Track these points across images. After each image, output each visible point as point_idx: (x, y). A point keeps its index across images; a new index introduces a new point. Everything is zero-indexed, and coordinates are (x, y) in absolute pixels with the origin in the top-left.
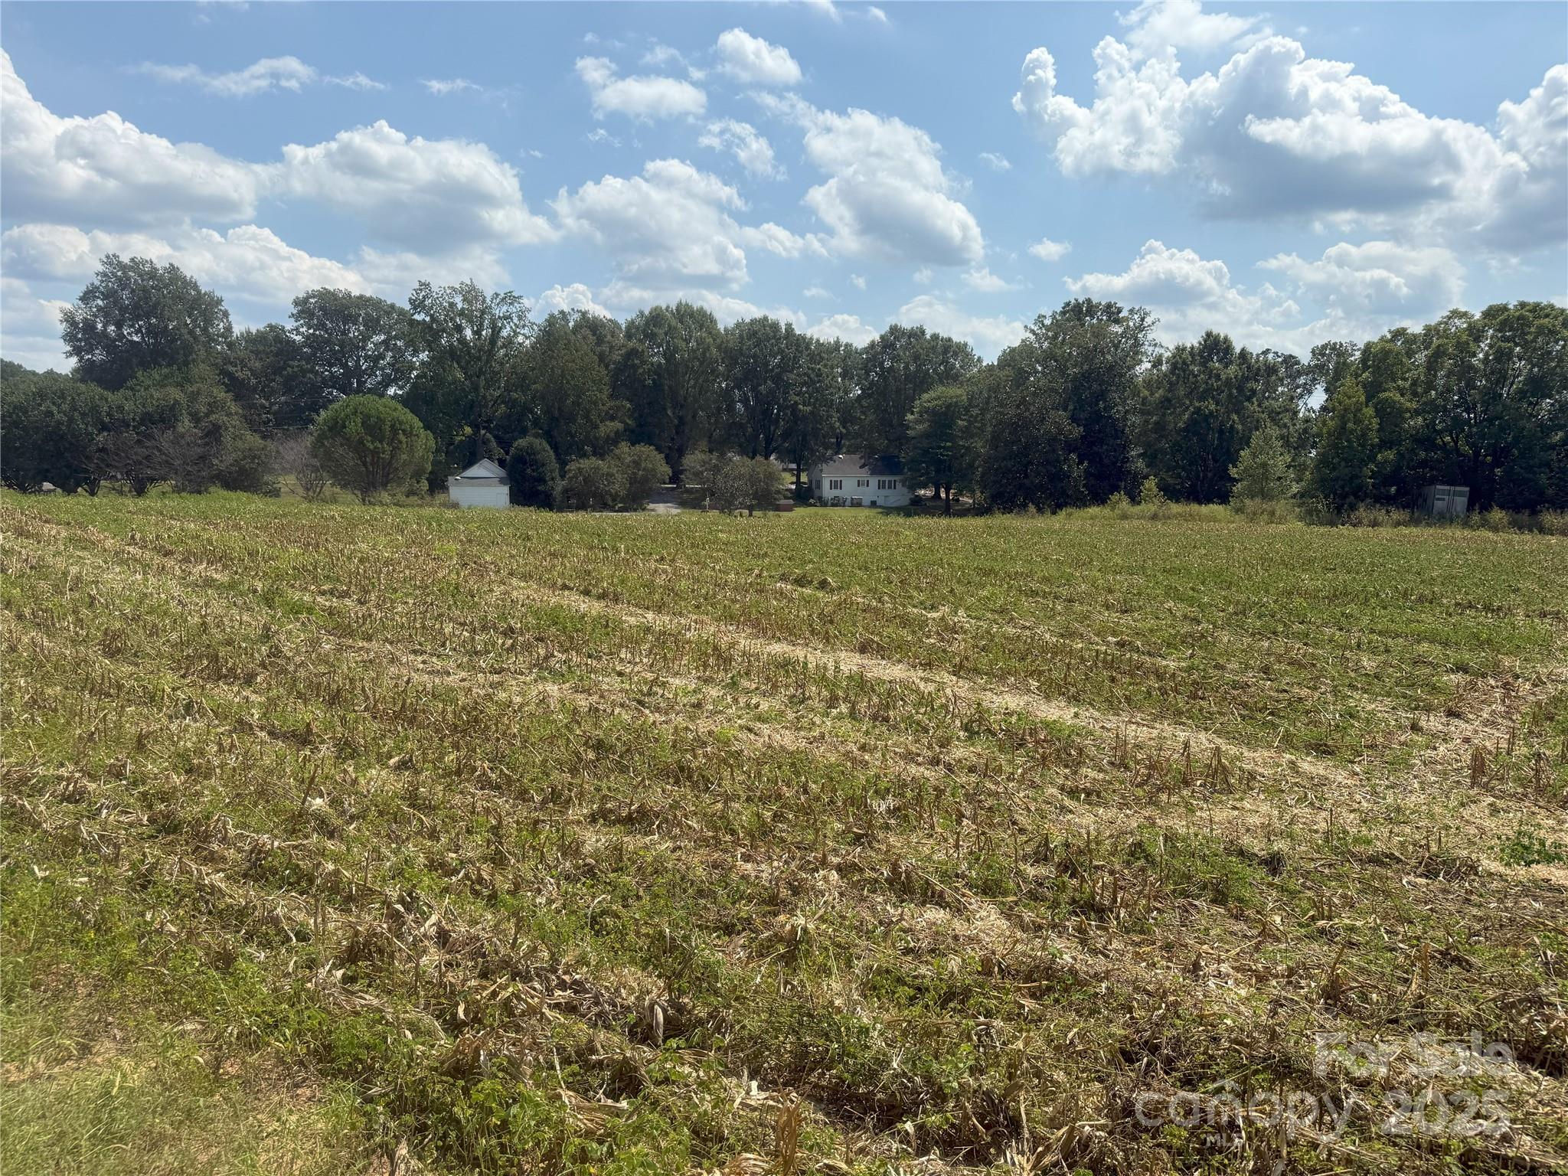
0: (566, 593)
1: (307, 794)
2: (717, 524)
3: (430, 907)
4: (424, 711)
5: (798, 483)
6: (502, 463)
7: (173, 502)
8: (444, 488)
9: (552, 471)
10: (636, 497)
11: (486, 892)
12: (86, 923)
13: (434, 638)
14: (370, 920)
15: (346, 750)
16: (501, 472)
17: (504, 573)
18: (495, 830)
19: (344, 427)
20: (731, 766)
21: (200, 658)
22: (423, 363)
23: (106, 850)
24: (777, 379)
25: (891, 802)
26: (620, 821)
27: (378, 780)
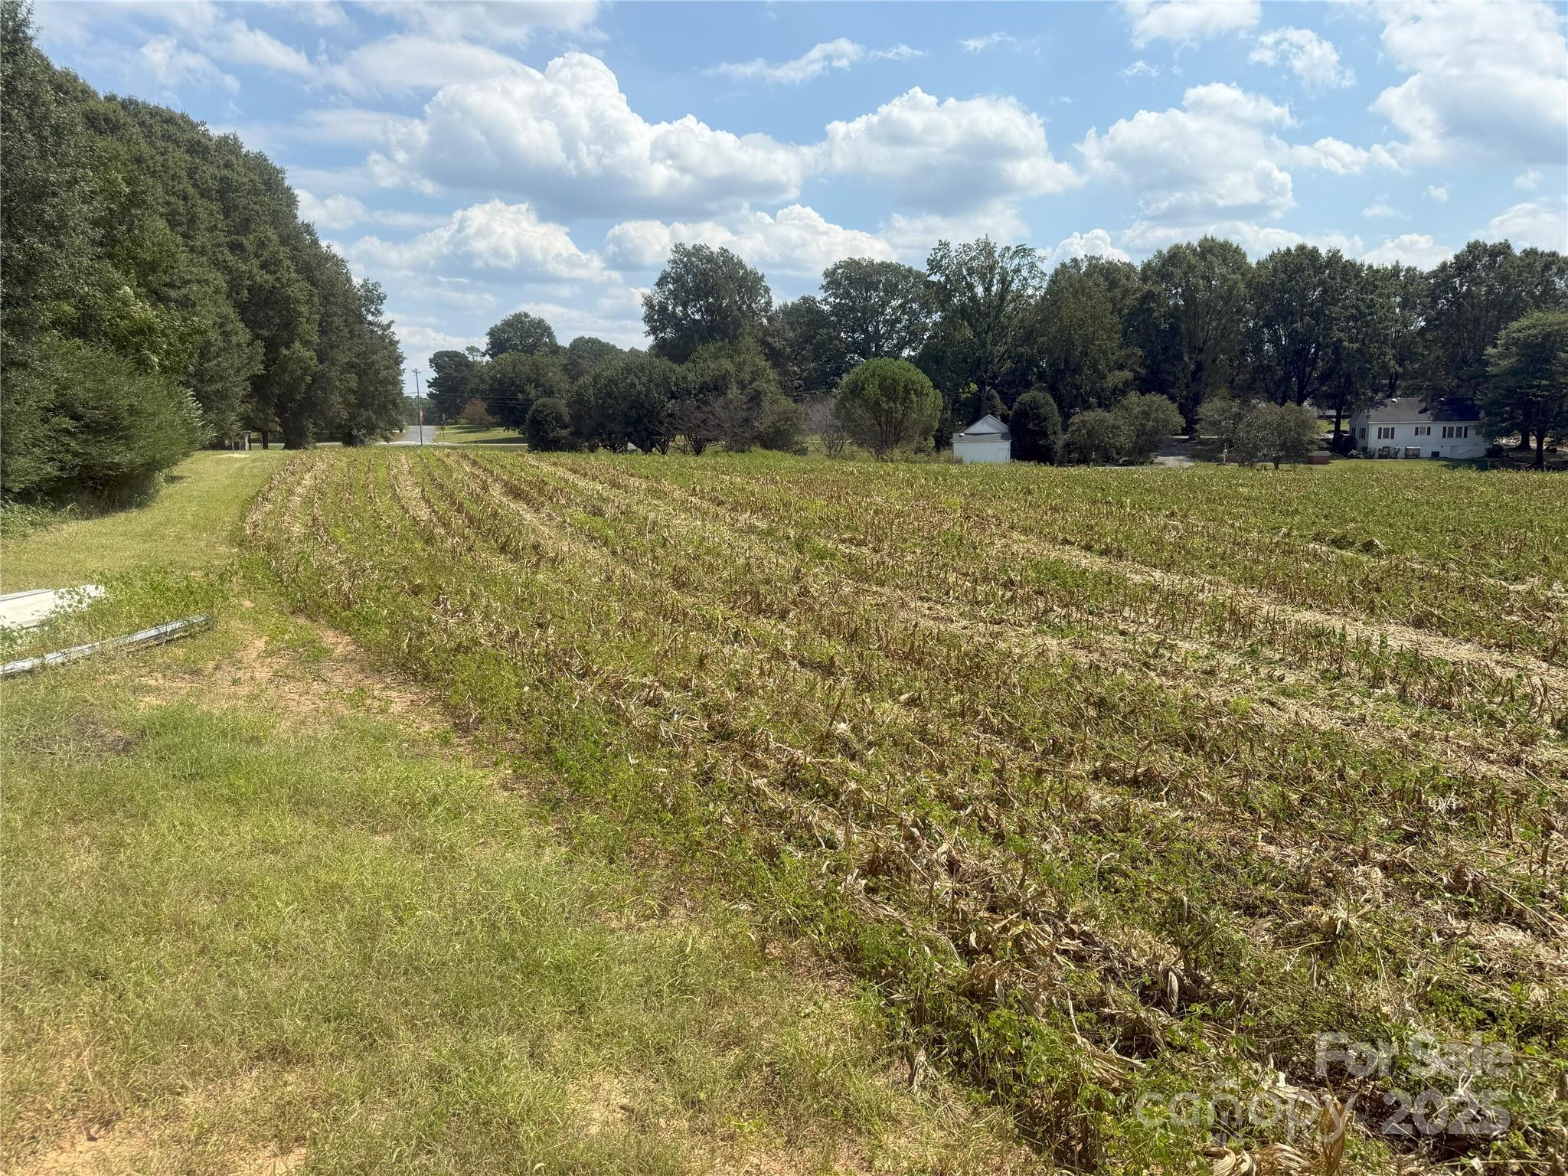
0: (1067, 547)
1: (833, 719)
2: (1237, 478)
3: (941, 835)
4: (930, 654)
5: (1337, 431)
6: (1004, 419)
7: (723, 460)
8: (949, 445)
9: (1054, 425)
10: (1142, 451)
11: (992, 831)
12: (665, 806)
13: (939, 586)
14: (889, 838)
15: (864, 683)
16: (1003, 428)
17: (1005, 526)
18: (999, 772)
19: (863, 389)
20: (1251, 741)
21: (745, 594)
22: (935, 324)
23: (678, 749)
24: (1317, 315)
25: (1452, 800)
26: (1123, 782)
27: (890, 712)
